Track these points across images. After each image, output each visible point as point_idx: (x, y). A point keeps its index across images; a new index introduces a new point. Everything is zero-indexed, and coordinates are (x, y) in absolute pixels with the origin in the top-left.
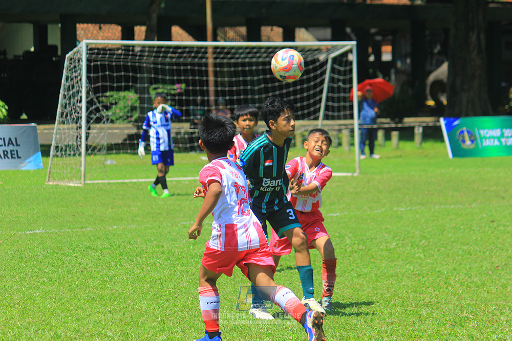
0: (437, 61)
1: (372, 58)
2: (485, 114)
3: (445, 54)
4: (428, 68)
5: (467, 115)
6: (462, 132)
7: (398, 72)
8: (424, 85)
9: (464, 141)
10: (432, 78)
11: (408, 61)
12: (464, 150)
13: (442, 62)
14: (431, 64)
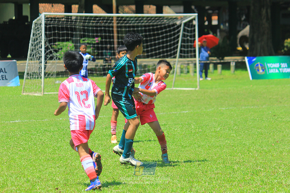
0: (244, 24)
1: (206, 23)
2: (271, 54)
3: (248, 21)
4: (238, 28)
5: (260, 55)
6: (258, 65)
7: (221, 31)
8: (236, 38)
9: (258, 70)
10: (240, 34)
11: (227, 25)
12: (258, 75)
13: (246, 25)
14: (240, 27)
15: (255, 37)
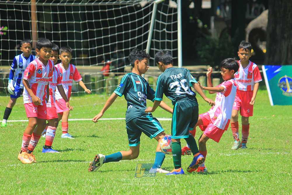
0: (256, 9)
1: (192, 6)
4: (248, 16)
5: (287, 63)
6: (284, 79)
7: (217, 19)
8: (244, 33)
9: (285, 89)
10: (251, 26)
11: (227, 8)
12: (285, 97)
13: (261, 11)
14: (250, 13)
15: (278, 31)
